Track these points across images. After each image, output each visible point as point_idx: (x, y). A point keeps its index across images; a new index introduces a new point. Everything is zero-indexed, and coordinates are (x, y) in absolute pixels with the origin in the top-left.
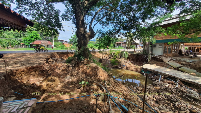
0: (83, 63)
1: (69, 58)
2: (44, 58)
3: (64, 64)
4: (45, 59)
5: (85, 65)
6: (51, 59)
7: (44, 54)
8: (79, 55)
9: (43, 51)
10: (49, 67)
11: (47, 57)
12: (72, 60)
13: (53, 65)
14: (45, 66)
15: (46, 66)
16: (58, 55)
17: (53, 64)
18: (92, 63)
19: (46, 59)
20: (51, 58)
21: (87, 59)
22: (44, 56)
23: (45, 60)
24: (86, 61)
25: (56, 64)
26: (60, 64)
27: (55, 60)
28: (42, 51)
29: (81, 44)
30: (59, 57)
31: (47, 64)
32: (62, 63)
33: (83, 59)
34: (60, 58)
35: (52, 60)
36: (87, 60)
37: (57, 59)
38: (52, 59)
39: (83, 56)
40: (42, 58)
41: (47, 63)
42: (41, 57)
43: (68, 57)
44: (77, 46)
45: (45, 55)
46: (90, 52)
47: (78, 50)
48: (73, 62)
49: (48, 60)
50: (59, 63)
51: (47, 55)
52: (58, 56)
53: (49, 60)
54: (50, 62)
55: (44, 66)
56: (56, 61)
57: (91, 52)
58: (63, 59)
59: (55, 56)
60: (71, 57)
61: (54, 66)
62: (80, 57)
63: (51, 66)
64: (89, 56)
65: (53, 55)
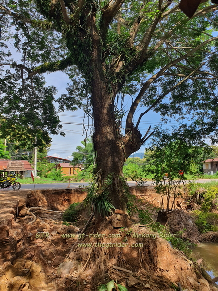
0: (111, 222)
1: (71, 207)
2: (10, 207)
3: (59, 224)
4: (13, 209)
5: (117, 228)
6: (26, 208)
7: (13, 194)
8: (100, 198)
9: (11, 188)
10: (20, 231)
11: (18, 204)
12: (79, 212)
13: (29, 225)
14: (11, 229)
15: (14, 228)
16: (44, 199)
17: (29, 223)
18: (135, 222)
19: (14, 207)
20: (28, 205)
21: (123, 209)
22: (10, 201)
23: (12, 213)
24: (119, 216)
25: (38, 223)
26: (47, 224)
27: (38, 211)
28: (8, 186)
29: (106, 167)
30: (46, 204)
31: (15, 223)
32: (53, 221)
33: (110, 210)
34: (48, 206)
35: (28, 212)
36: (120, 214)
37: (41, 208)
38: (29, 209)
39: (110, 201)
40: (7, 207)
41: (17, 220)
42: (5, 202)
43: (69, 204)
44: (95, 172)
45: (14, 197)
46: (129, 189)
47: (96, 186)
48: (83, 218)
49: (20, 210)
50: (46, 221)
51: (19, 198)
52: (45, 201)
53: (22, 212)
54: (23, 216)
55: (8, 228)
56: (38, 214)
57: (131, 188)
58: (57, 209)
59: (38, 199)
60: (77, 204)
61: (32, 229)
62: (101, 205)
63: (25, 228)
64: (127, 201)
65: (33, 198)
